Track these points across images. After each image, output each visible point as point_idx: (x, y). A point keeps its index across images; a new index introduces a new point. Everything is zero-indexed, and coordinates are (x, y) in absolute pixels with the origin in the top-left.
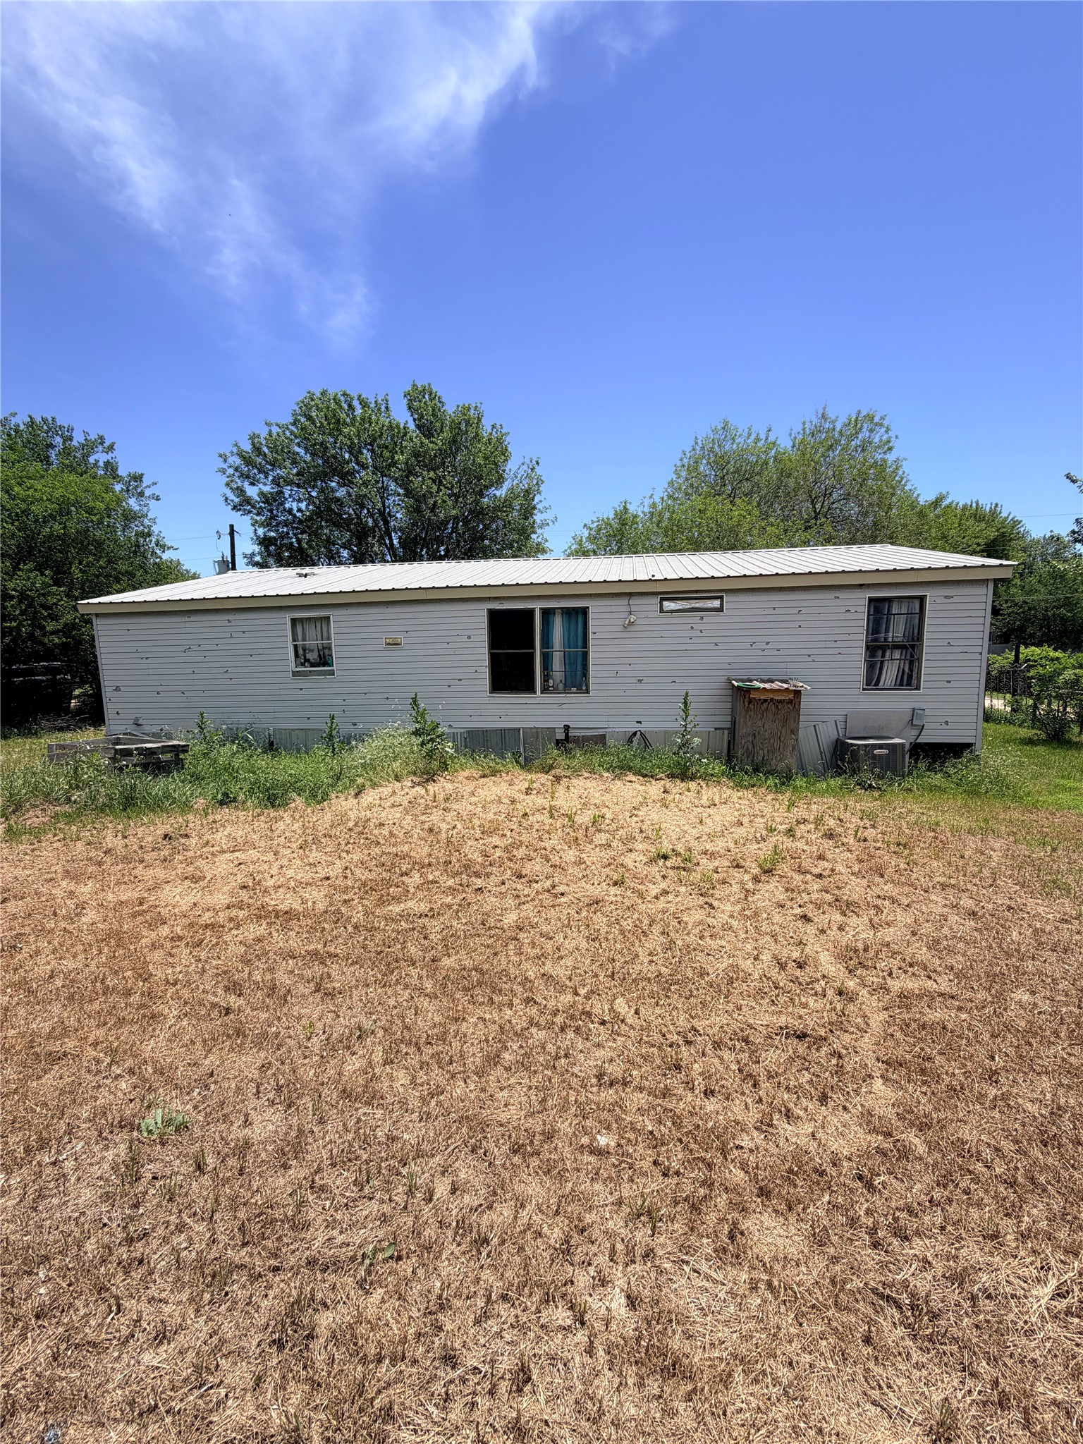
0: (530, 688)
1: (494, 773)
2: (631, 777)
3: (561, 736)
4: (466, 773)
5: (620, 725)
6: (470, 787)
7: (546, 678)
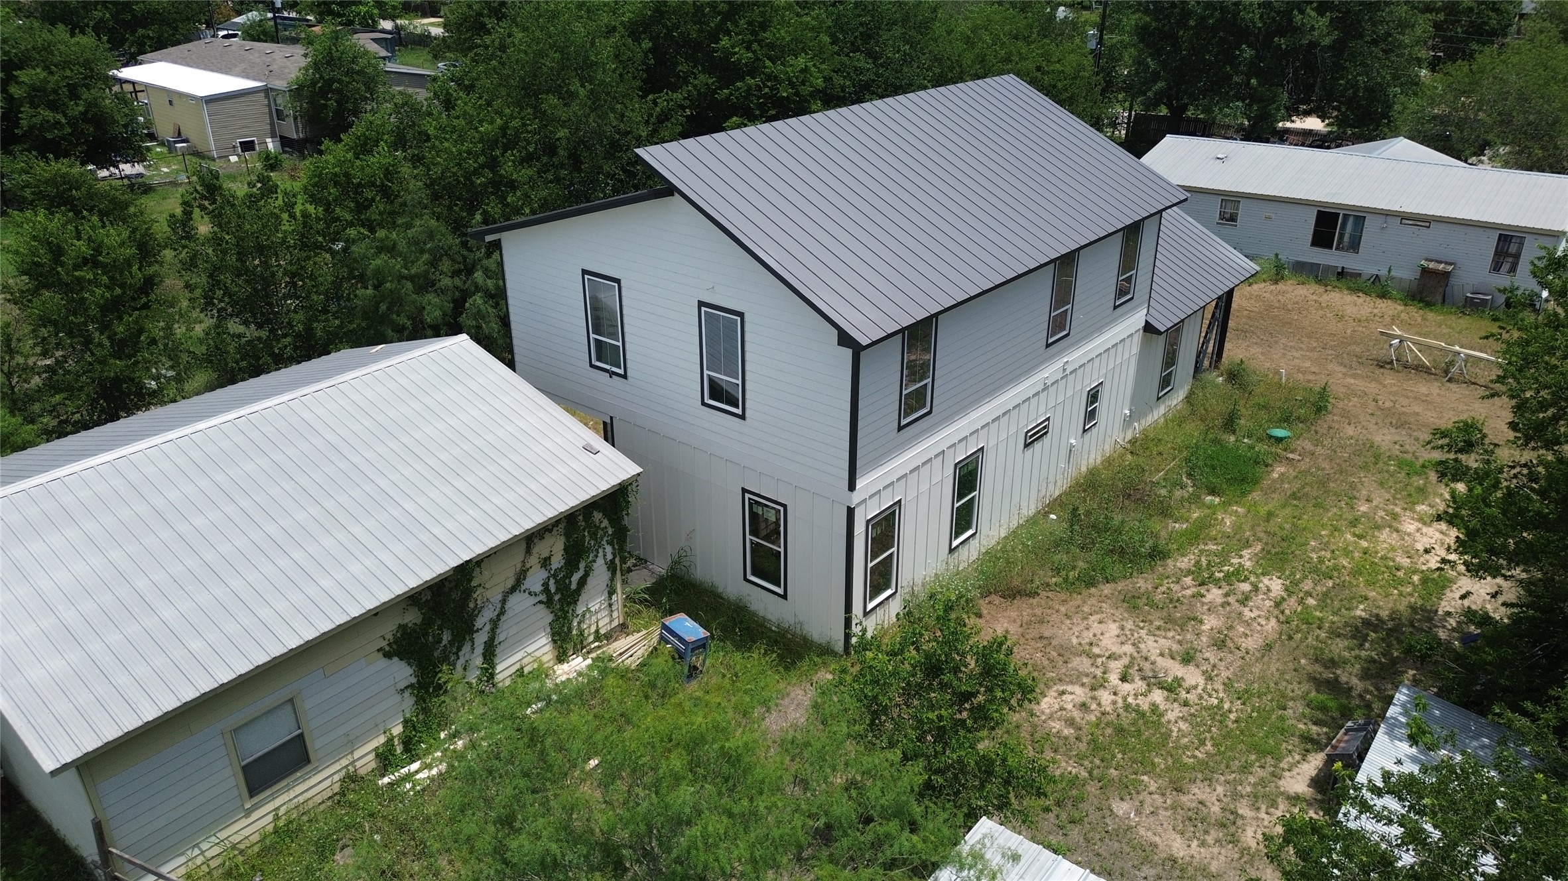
0: (1331, 248)
1: (1303, 283)
2: (1360, 294)
3: (1340, 270)
4: (1291, 282)
5: (1369, 270)
6: (1293, 287)
7: (1338, 244)
